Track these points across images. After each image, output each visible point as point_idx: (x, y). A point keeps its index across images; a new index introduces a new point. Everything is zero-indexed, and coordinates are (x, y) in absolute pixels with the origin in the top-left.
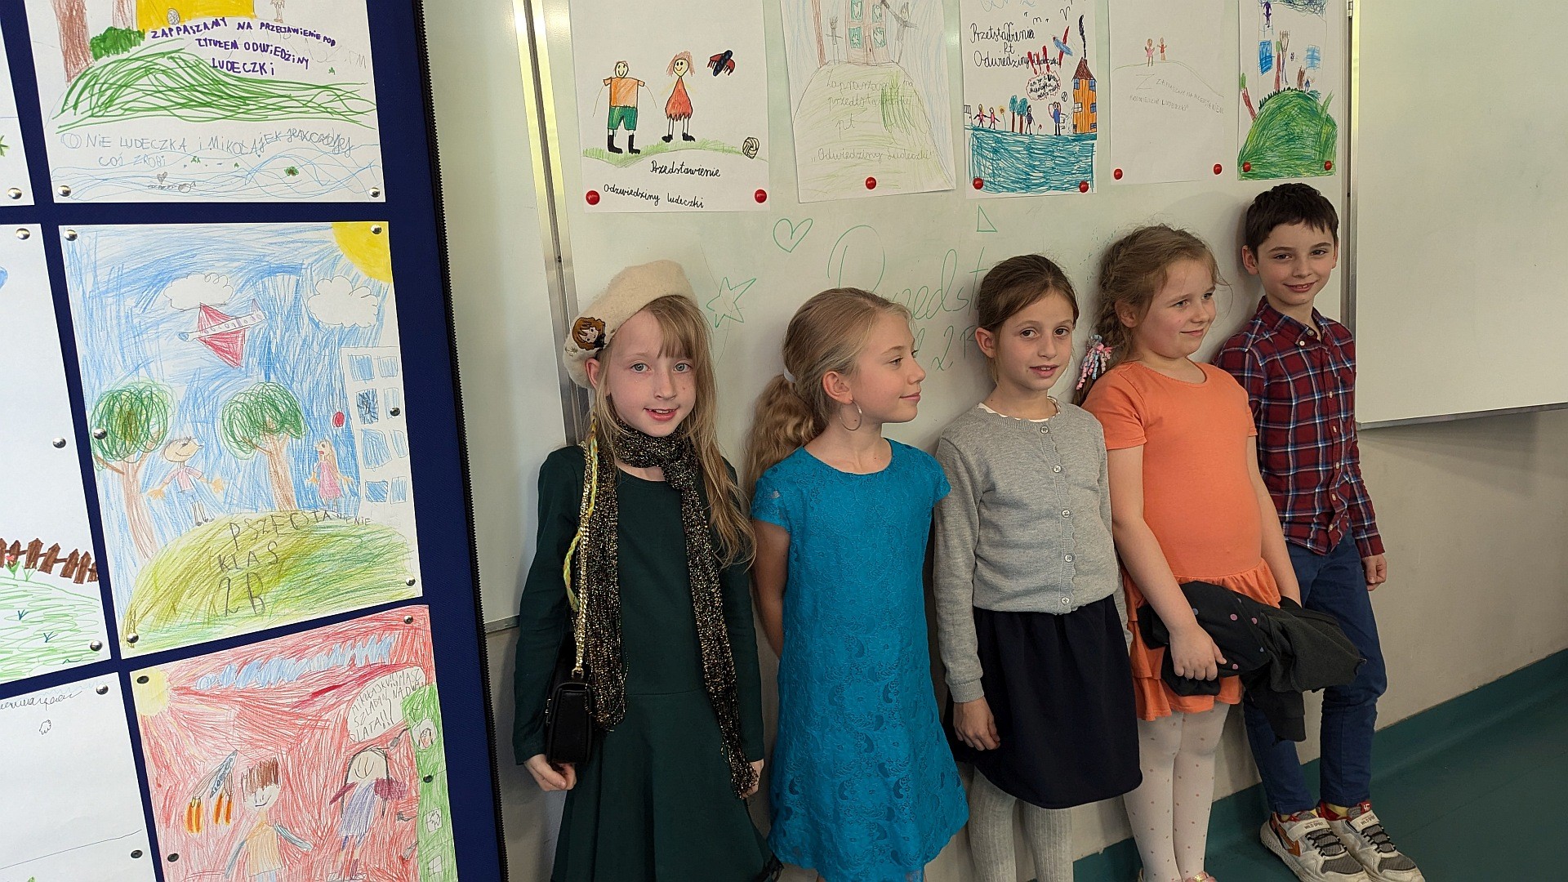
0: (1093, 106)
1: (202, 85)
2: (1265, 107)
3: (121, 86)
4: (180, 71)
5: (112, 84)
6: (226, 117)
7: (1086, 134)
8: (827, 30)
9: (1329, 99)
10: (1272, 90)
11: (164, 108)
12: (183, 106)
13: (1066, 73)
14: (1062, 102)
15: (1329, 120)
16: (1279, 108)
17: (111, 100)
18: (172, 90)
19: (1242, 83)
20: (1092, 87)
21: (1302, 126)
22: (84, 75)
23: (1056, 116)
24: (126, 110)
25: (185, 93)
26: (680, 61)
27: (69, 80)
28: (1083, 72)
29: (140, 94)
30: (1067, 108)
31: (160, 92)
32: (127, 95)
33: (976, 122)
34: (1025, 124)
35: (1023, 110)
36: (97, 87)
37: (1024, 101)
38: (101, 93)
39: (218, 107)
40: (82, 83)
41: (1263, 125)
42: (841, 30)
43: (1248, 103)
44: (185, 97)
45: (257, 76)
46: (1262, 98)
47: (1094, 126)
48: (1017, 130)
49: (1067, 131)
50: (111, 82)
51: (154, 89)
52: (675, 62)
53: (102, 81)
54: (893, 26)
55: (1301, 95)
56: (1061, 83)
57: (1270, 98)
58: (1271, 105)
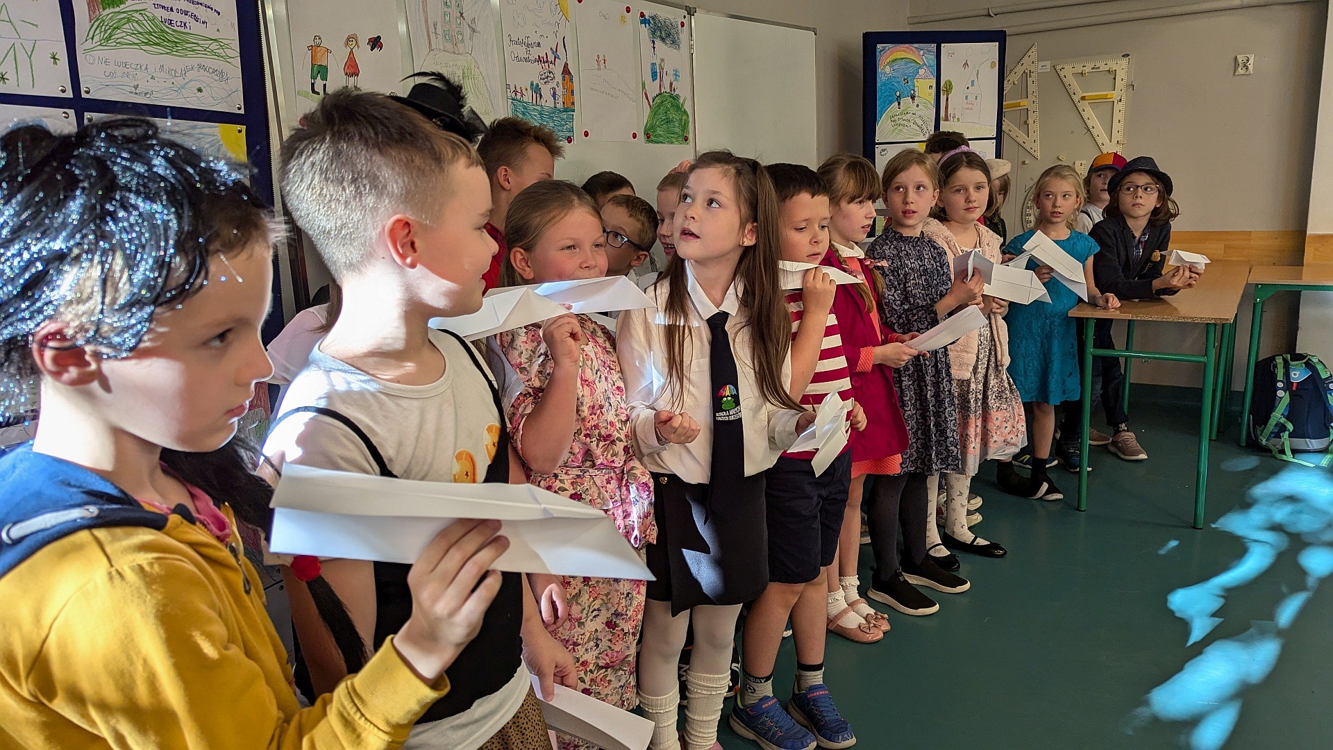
0: (572, 92)
1: (155, 32)
2: (655, 101)
3: (115, 28)
4: (144, 22)
5: (111, 26)
6: (167, 53)
7: (569, 108)
8: (432, 29)
9: (684, 101)
10: (658, 92)
11: (137, 44)
12: (146, 44)
13: (558, 70)
14: (556, 88)
15: (685, 112)
16: (662, 102)
17: (110, 36)
18: (140, 33)
19: (644, 87)
20: (571, 80)
21: (673, 115)
22: (98, 19)
23: (554, 95)
24: (117, 43)
25: (147, 36)
26: (351, 39)
27: (90, 22)
28: (566, 71)
29: (124, 34)
30: (559, 91)
31: (135, 34)
32: (118, 34)
33: (513, 95)
34: (538, 99)
35: (537, 90)
36: (104, 27)
37: (537, 85)
38: (105, 31)
39: (163, 46)
40: (96, 24)
41: (655, 112)
42: (439, 31)
43: (647, 99)
44: (147, 39)
45: (182, 29)
46: (653, 96)
47: (573, 103)
48: (534, 102)
49: (560, 106)
50: (110, 25)
51: (131, 31)
52: (348, 39)
53: (106, 24)
54: (467, 31)
55: (671, 96)
56: (556, 76)
57: (657, 96)
58: (658, 100)
